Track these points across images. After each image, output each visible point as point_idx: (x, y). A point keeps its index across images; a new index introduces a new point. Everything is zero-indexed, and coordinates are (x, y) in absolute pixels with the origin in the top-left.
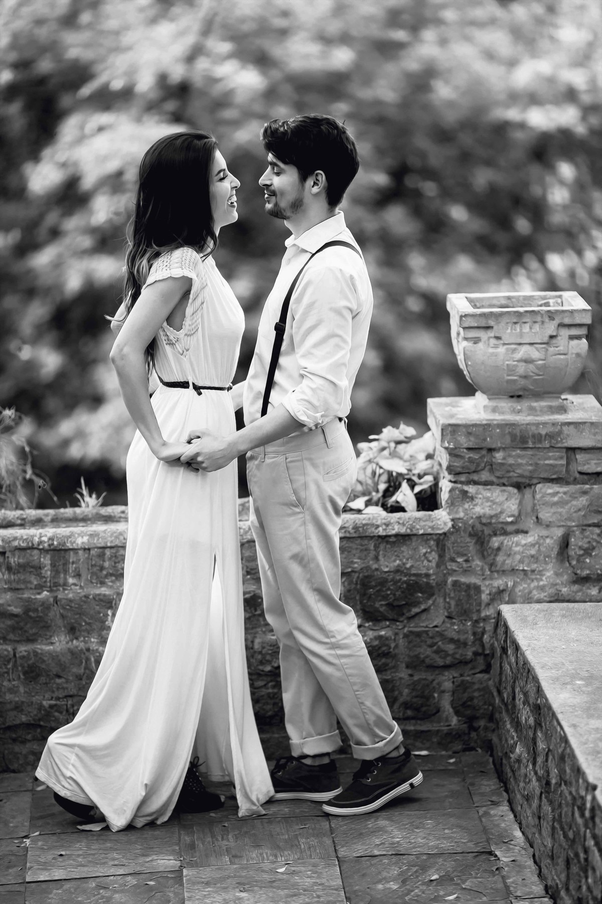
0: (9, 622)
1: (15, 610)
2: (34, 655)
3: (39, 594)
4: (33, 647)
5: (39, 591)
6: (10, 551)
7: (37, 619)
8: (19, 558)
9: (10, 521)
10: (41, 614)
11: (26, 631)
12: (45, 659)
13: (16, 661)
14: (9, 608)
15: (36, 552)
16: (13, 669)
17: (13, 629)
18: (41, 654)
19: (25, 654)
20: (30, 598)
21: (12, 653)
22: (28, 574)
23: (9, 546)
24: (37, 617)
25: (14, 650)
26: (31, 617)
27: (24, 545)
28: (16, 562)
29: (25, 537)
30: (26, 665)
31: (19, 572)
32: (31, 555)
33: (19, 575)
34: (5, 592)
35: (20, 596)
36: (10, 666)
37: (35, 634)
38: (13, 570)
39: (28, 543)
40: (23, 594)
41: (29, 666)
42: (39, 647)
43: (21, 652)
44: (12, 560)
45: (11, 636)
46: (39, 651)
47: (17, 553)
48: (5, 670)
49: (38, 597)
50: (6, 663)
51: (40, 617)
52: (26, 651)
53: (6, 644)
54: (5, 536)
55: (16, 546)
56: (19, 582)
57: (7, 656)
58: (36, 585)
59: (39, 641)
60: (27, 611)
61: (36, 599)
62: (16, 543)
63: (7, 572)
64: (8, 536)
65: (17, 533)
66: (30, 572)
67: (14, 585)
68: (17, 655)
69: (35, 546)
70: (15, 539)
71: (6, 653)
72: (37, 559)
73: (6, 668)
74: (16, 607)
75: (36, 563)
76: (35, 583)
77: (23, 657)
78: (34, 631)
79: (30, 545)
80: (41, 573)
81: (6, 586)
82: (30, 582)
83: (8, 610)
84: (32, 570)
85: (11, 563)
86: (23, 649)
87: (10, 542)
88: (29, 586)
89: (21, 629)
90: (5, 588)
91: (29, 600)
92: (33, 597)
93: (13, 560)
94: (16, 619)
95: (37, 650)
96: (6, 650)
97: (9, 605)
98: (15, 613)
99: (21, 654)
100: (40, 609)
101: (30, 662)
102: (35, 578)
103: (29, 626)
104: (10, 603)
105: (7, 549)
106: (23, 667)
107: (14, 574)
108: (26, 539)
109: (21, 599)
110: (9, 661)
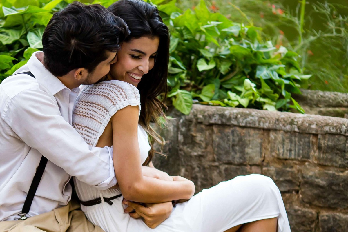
0: (316, 191)
1: (321, 182)
2: (333, 221)
3: (342, 172)
4: (333, 214)
5: (342, 170)
6: (322, 134)
7: (339, 192)
8: (328, 141)
9: (339, 102)
10: (342, 189)
11: (328, 201)
12: (342, 225)
13: (318, 223)
14: (317, 180)
15: (342, 138)
16: (315, 229)
17: (318, 197)
18: (339, 220)
19: (326, 218)
20: (334, 174)
21: (316, 216)
22: (335, 155)
23: (321, 130)
24: (339, 190)
25: (318, 213)
26: (333, 190)
27: (333, 131)
28: (326, 144)
29: (335, 125)
30: (326, 227)
31: (327, 152)
32: (338, 140)
33: (327, 155)
34: (315, 167)
35: (326, 171)
36: (313, 226)
37: (335, 204)
38: (323, 150)
39: (337, 130)
40: (329, 170)
41: (328, 228)
42: (338, 214)
43: (323, 216)
44: (322, 142)
45: (316, 202)
46: (338, 218)
47: (327, 136)
48: (309, 229)
49: (341, 174)
50: (310, 223)
51: (341, 191)
52: (327, 216)
53: (312, 208)
54: (320, 121)
55: (327, 131)
56: (326, 160)
57: (311, 218)
58: (340, 165)
59: (339, 210)
60: (330, 184)
61: (339, 176)
62: (327, 129)
63: (317, 151)
64: (322, 121)
65: (330, 119)
66: (337, 154)
67: (322, 162)
68: (320, 218)
69: (343, 133)
70: (327, 124)
71: (310, 215)
72: (343, 143)
73: (310, 227)
74: (322, 180)
75: (341, 147)
76: (340, 163)
77: (324, 221)
78: (335, 201)
79: (339, 131)
80: (345, 156)
81: (316, 162)
82: (336, 162)
83: (315, 182)
84: (338, 152)
85: (321, 144)
86: (325, 214)
87: (322, 126)
88: (334, 164)
89: (325, 198)
90: (315, 164)
91: (333, 176)
92: (336, 174)
93: (324, 143)
94: (321, 189)
95: (336, 217)
96: (311, 213)
97: (317, 178)
98: (321, 185)
99: (323, 218)
100: (341, 184)
101: (330, 225)
102: (340, 159)
103: (331, 196)
104: (317, 175)
105: (319, 132)
106: (323, 228)
107: (323, 153)
108: (336, 126)
109: (327, 174)
110: (312, 222)
